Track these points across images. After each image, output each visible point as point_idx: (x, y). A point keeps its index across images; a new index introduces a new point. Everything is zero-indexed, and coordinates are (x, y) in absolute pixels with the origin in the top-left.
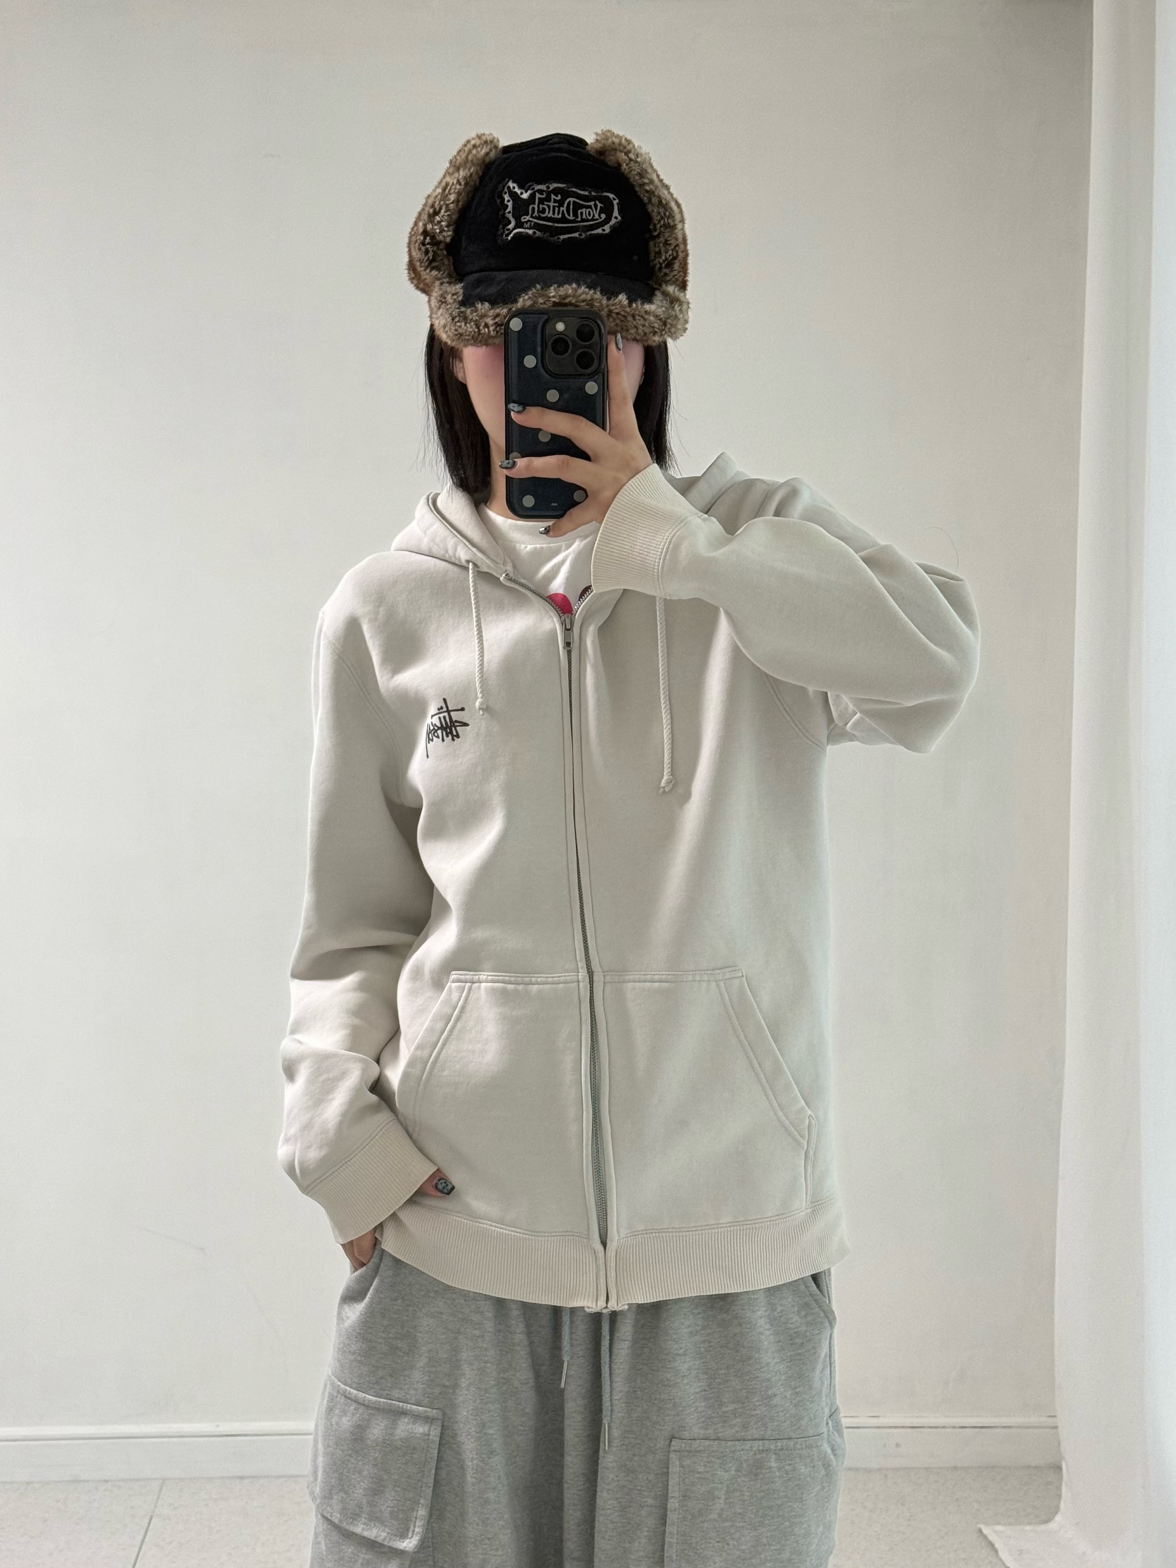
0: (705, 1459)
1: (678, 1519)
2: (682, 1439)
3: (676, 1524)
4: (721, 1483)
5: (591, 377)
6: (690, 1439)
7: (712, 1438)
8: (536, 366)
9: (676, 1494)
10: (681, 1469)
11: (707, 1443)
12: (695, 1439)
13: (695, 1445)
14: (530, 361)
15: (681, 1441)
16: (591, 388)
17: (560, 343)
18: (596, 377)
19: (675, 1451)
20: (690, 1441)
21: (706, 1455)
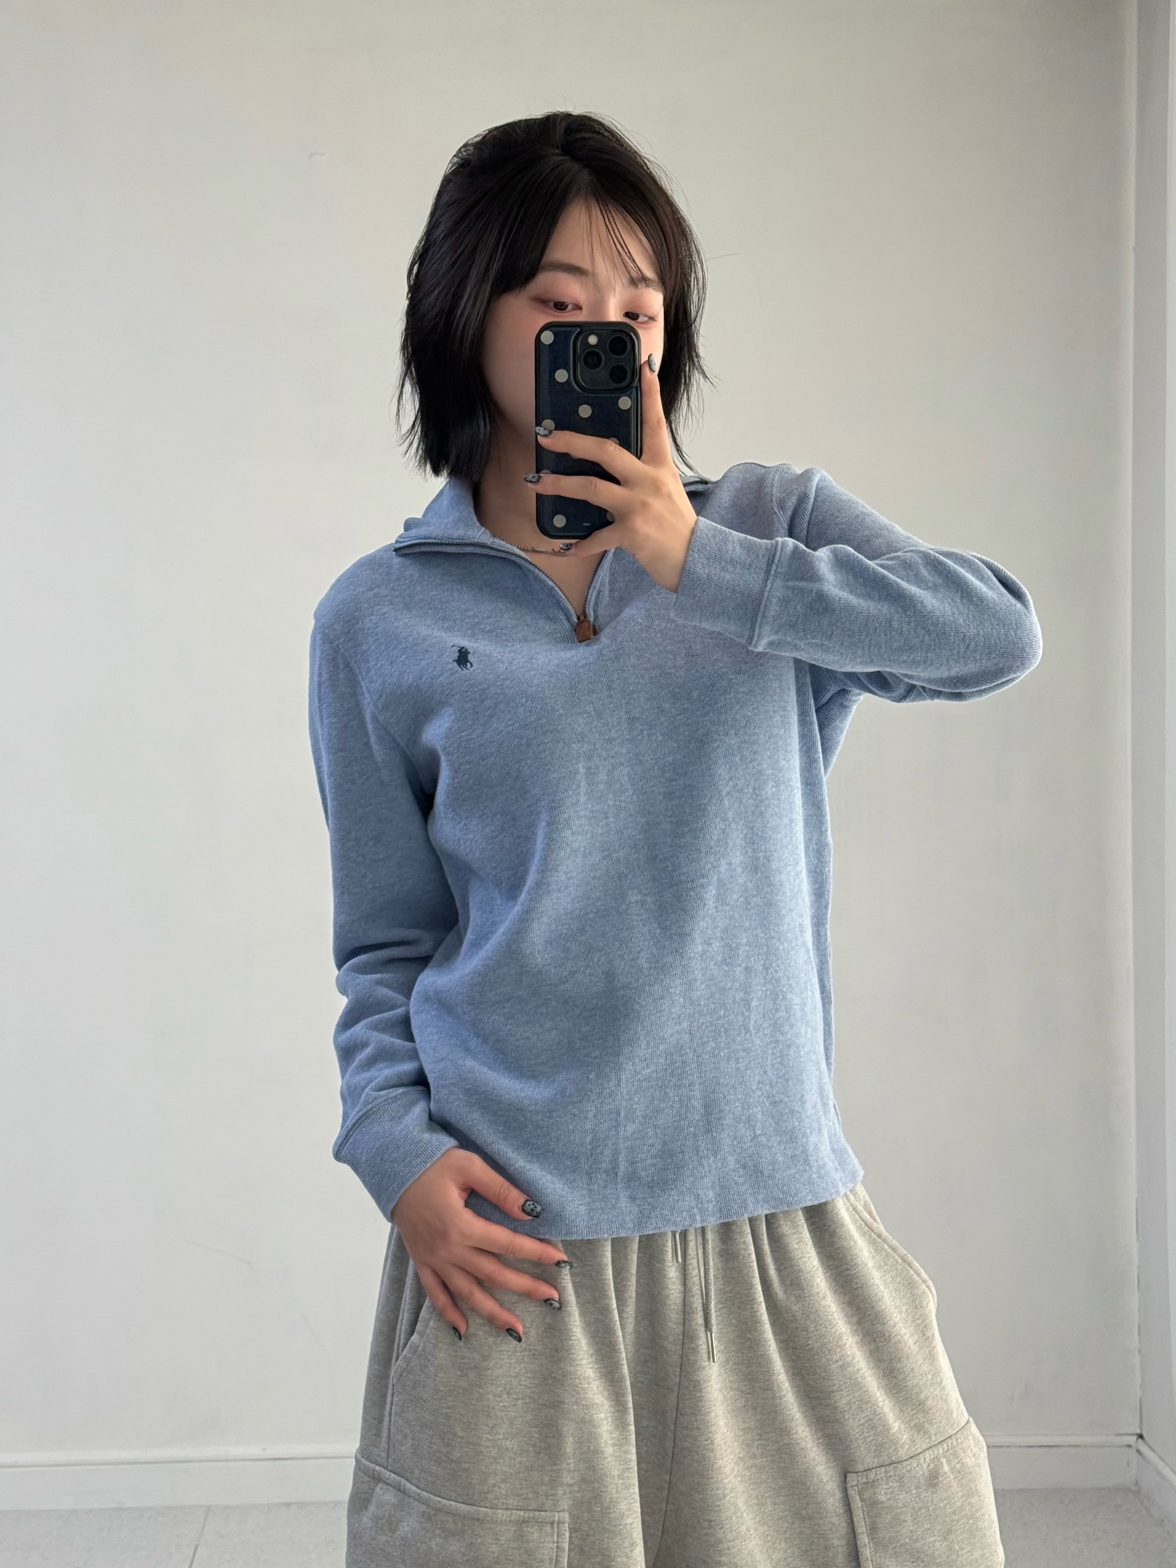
0: (884, 1486)
1: (870, 1553)
2: (857, 1473)
3: (870, 1558)
4: (905, 1507)
5: (624, 391)
6: (865, 1471)
7: (886, 1463)
8: (568, 381)
9: (864, 1529)
10: (863, 1503)
11: (883, 1470)
12: (869, 1469)
13: (872, 1476)
14: (561, 376)
15: (855, 1474)
16: (625, 403)
17: (591, 357)
18: (629, 392)
19: (852, 1486)
20: (865, 1473)
21: (884, 1482)
